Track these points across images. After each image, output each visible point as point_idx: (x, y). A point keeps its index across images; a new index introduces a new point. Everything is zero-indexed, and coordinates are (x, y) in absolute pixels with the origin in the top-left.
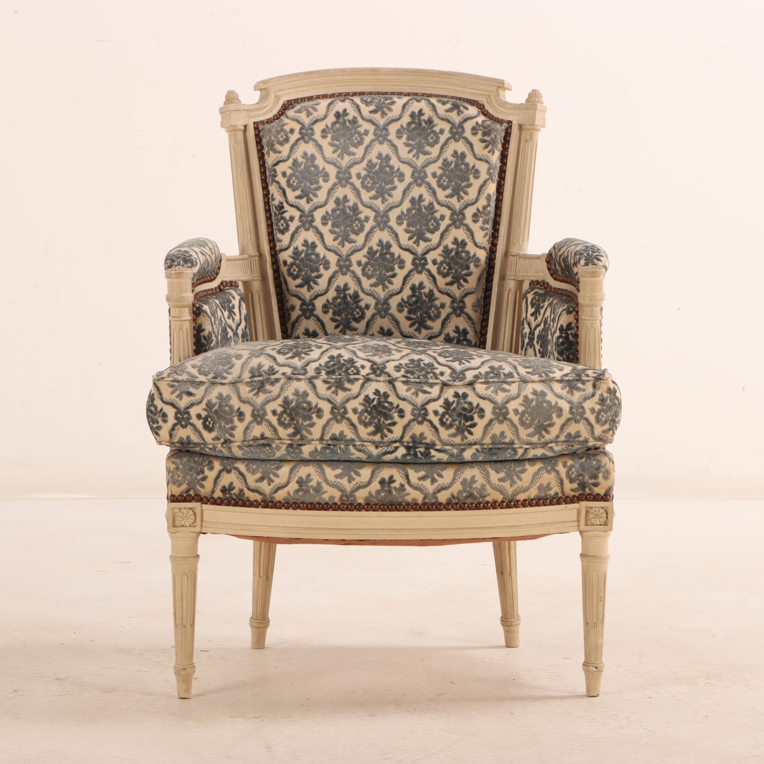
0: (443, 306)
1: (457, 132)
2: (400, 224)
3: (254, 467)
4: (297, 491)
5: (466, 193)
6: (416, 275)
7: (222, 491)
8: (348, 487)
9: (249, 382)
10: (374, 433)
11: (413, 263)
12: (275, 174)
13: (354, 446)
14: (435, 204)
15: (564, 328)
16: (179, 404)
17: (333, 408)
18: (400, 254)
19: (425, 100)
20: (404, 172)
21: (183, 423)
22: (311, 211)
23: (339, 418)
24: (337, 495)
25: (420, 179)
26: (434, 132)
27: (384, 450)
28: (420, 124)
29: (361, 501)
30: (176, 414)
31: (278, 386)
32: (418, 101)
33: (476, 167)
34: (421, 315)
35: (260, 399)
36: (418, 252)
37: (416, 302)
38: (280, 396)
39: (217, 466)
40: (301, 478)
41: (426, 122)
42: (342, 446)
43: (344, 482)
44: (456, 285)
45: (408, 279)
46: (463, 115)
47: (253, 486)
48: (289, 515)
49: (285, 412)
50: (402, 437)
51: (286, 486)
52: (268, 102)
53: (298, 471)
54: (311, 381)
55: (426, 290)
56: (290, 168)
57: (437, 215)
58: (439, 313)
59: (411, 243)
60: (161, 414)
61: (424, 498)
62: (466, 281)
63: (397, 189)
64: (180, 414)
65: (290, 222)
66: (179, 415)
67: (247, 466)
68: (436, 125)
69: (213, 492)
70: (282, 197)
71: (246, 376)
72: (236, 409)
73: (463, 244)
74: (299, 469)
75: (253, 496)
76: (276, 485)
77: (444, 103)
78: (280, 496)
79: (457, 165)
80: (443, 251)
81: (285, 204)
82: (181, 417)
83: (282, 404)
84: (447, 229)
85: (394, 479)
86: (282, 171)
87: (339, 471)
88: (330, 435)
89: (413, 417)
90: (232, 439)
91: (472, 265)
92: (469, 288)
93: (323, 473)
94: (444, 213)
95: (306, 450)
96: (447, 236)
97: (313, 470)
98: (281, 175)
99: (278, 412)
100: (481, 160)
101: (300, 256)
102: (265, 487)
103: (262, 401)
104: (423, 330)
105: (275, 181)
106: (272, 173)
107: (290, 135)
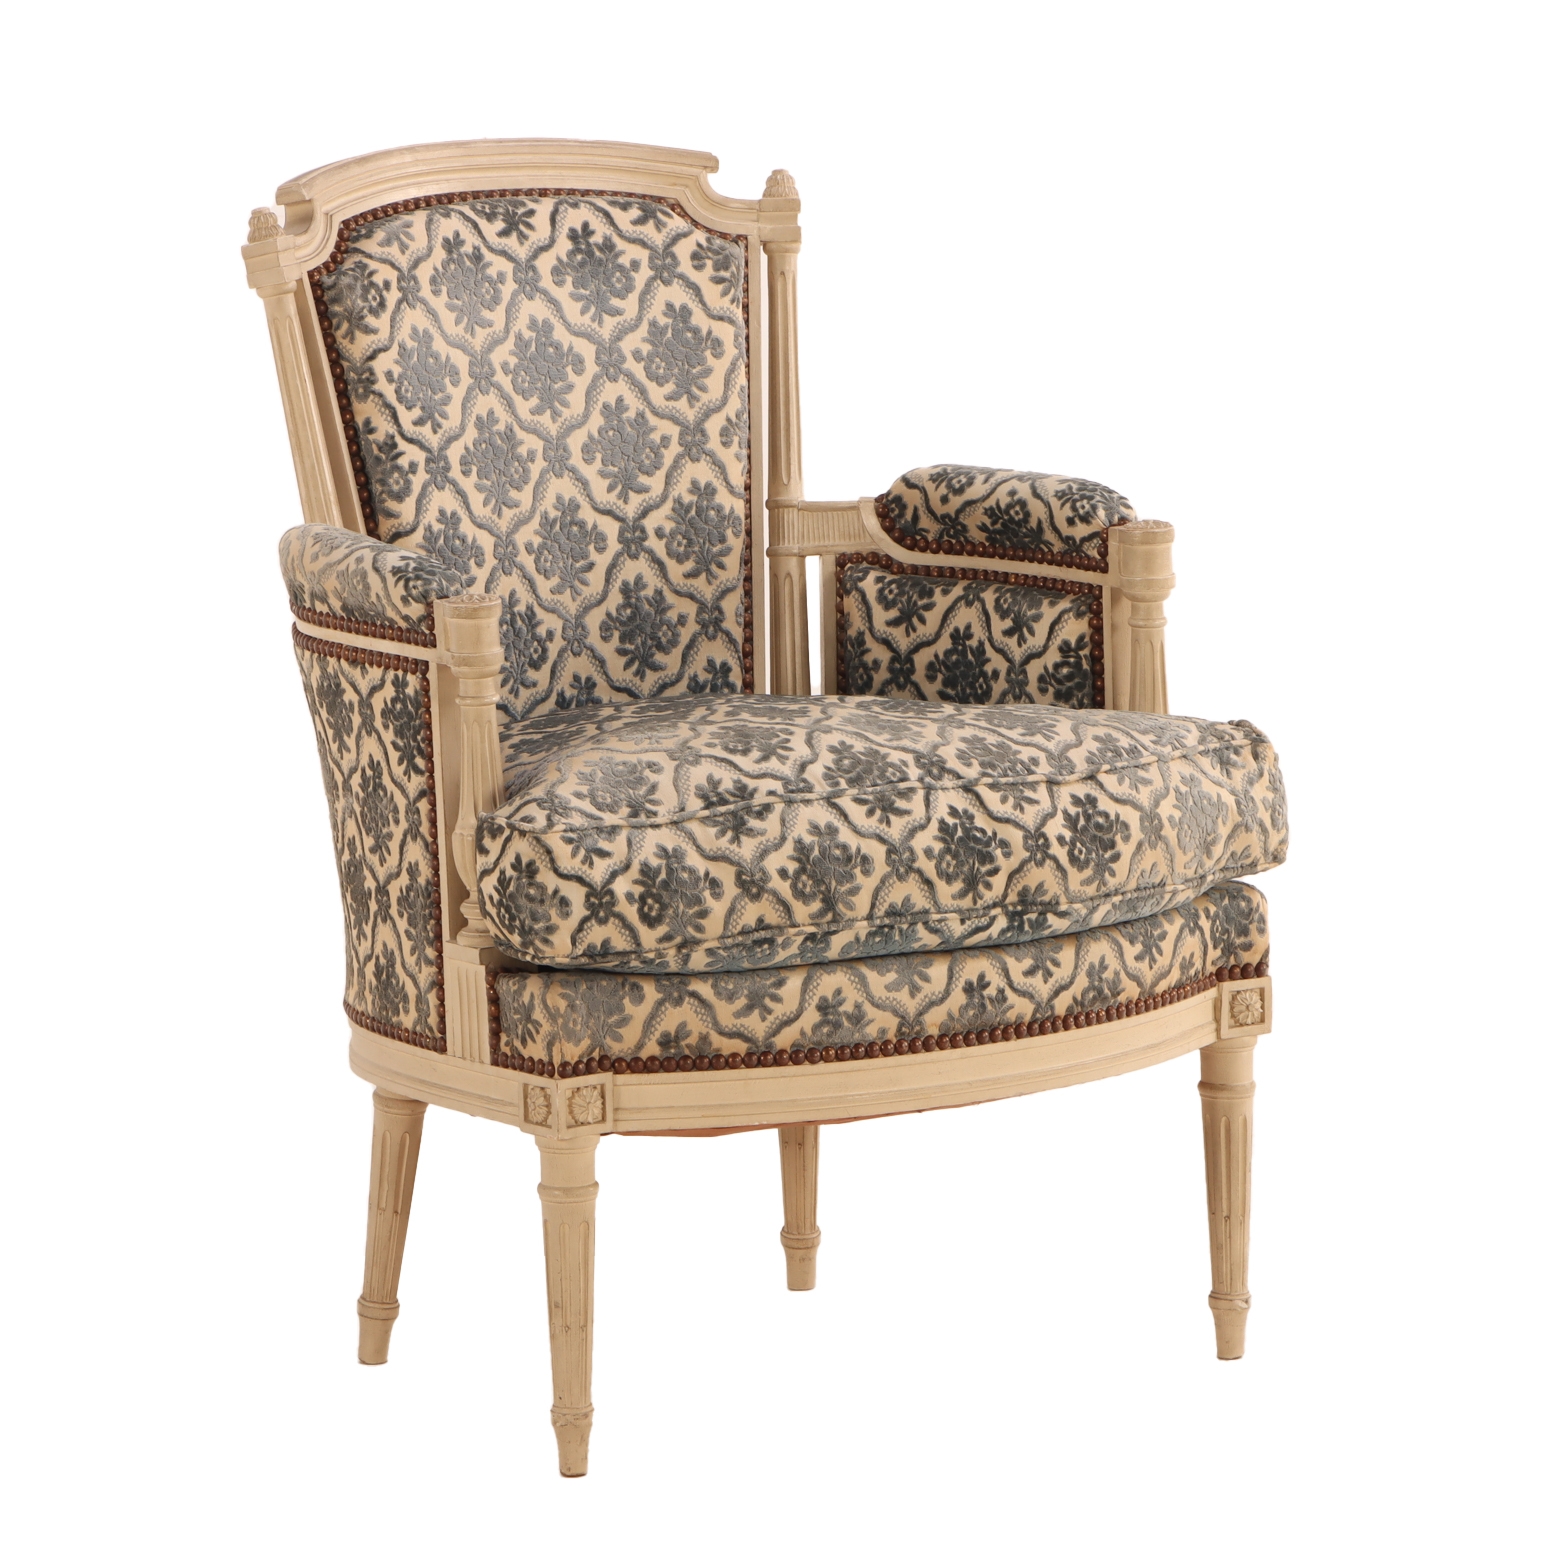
0: (682, 620)
1: (664, 267)
2: (588, 461)
3: (731, 986)
4: (816, 1027)
5: (703, 389)
6: (629, 563)
7: (660, 1044)
8: (911, 1006)
9: (708, 817)
10: (962, 895)
11: (621, 539)
12: (372, 378)
13: (926, 924)
14: (649, 415)
15: (1073, 645)
16: (591, 877)
17: (889, 852)
18: (595, 521)
19: (587, 202)
20: (582, 353)
21: (602, 914)
22: (442, 449)
23: (902, 870)
24: (891, 1023)
25: (614, 366)
26: (621, 268)
27: (974, 926)
28: (590, 253)
29: (934, 1031)
30: (588, 896)
31: (773, 820)
32: (575, 205)
33: (715, 334)
34: (644, 643)
35: (747, 849)
36: (628, 515)
37: (631, 619)
38: (786, 839)
39: (651, 992)
40: (824, 999)
41: (601, 249)
42: (905, 927)
43: (903, 996)
44: (704, 575)
45: (615, 571)
46: (667, 230)
47: (730, 1026)
48: (803, 1075)
49: (802, 870)
50: (1005, 896)
51: (797, 1017)
52: (318, 226)
53: (818, 985)
54: (830, 801)
55: (649, 592)
56: (397, 362)
57: (656, 437)
58: (676, 635)
59: (612, 497)
60: (556, 901)
61: (1036, 1011)
62: (721, 566)
63: (575, 390)
64: (596, 897)
65: (410, 476)
66: (593, 900)
67: (714, 986)
68: (622, 252)
69: (640, 1046)
70: (391, 424)
71: (695, 804)
72: (702, 873)
73: (710, 491)
74: (819, 981)
75: (729, 1046)
76: (777, 1018)
77: (625, 207)
78: (784, 1040)
79: (676, 333)
80: (673, 510)
81: (398, 439)
82: (597, 902)
83: (795, 854)
84: (676, 465)
85: (987, 979)
86: (386, 370)
87: (892, 976)
88: (886, 905)
89: (1028, 854)
90: (698, 936)
91: (729, 532)
92: (727, 580)
93: (863, 981)
94: (668, 433)
95: (838, 943)
96: (679, 478)
97: (846, 980)
98: (384, 379)
99: (791, 872)
100: (721, 319)
101: (436, 542)
102: (757, 1026)
103: (753, 853)
104: (648, 672)
105: (374, 392)
106: (364, 377)
107: (385, 293)
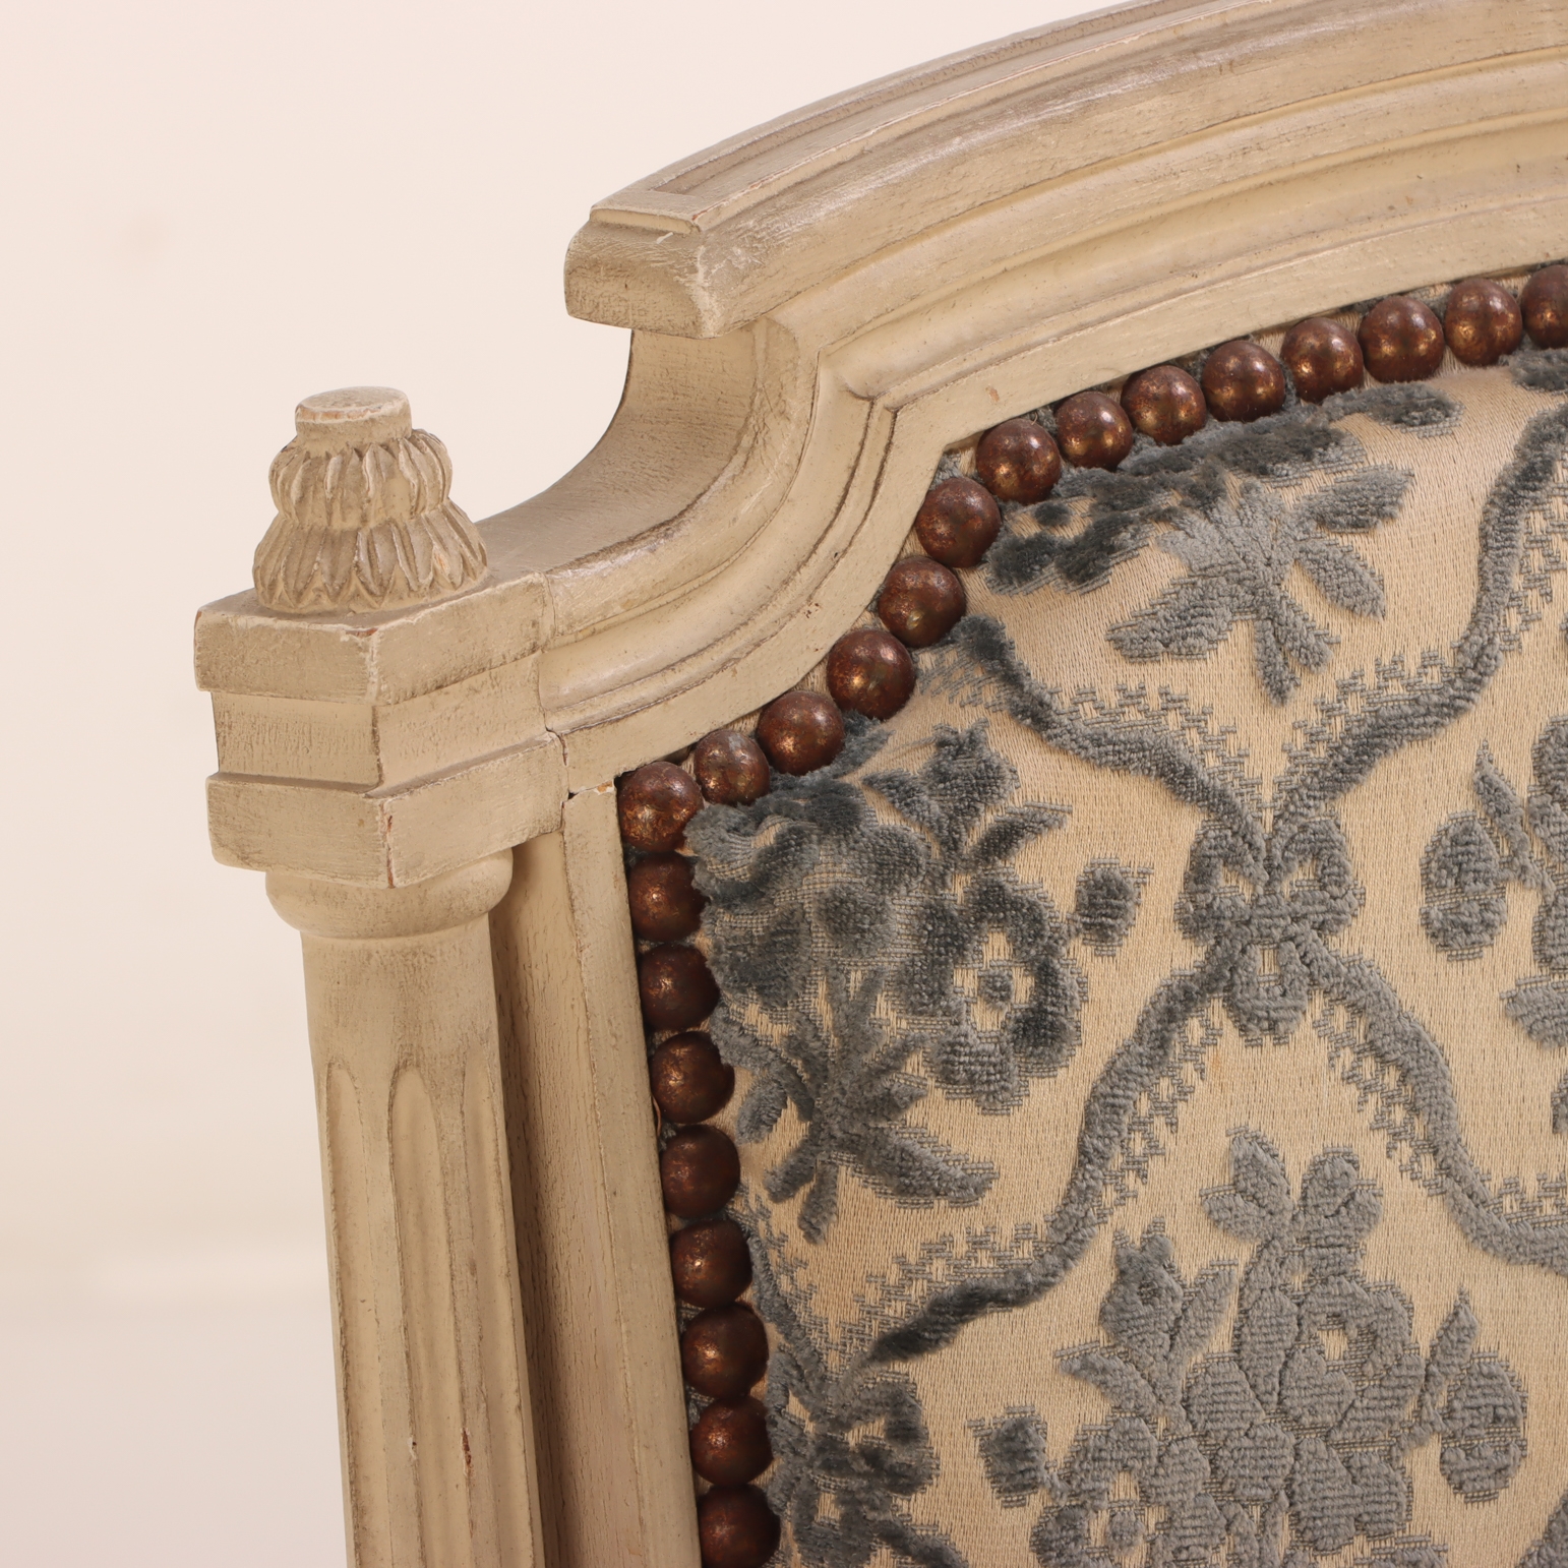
12: (900, 1456)
52: (762, 486)
98: (979, 1468)
106: (852, 1438)
107: (1079, 954)
